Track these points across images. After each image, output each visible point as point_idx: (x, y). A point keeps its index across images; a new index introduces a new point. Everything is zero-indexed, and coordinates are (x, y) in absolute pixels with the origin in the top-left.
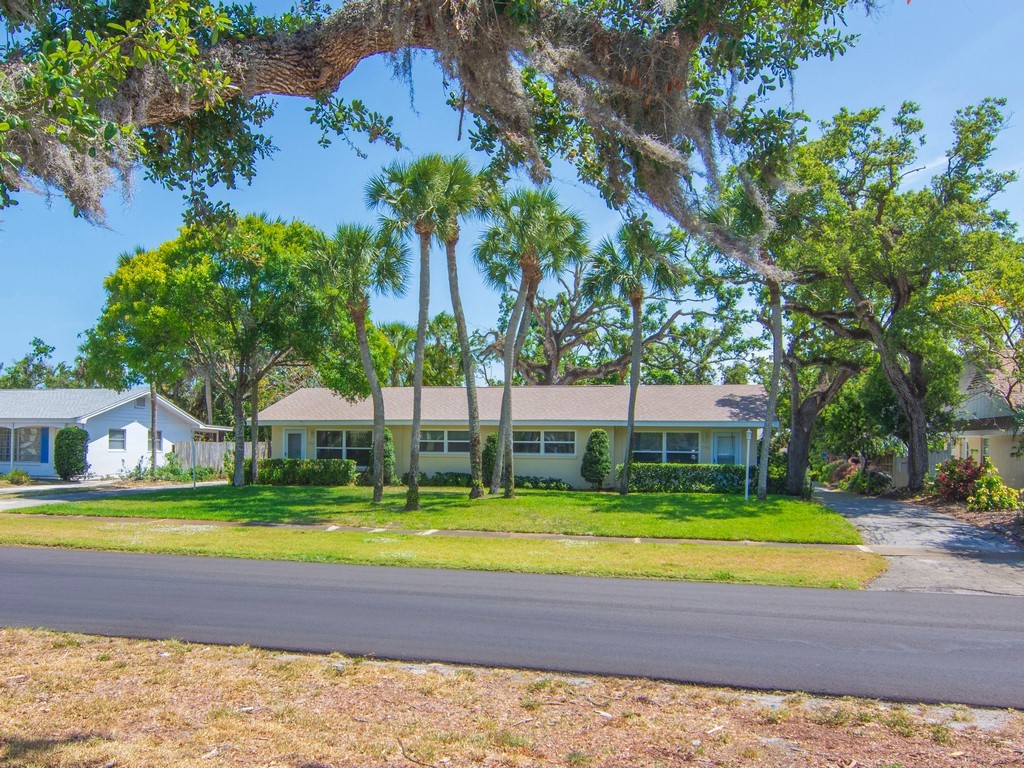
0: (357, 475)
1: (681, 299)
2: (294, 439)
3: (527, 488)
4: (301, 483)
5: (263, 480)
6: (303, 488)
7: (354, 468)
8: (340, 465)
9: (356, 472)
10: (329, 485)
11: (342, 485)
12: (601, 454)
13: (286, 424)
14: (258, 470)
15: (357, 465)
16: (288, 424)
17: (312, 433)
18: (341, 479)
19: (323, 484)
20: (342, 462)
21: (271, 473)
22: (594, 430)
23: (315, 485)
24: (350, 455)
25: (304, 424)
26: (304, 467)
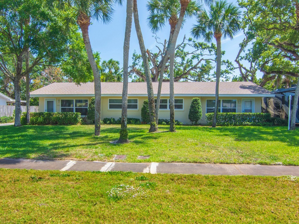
0: (81, 119)
1: (203, 54)
2: (50, 104)
3: (164, 124)
4: (53, 124)
5: (33, 123)
6: (54, 126)
7: (80, 116)
8: (72, 115)
9: (81, 118)
10: (67, 124)
11: (74, 124)
12: (198, 108)
13: (45, 96)
14: (30, 118)
15: (81, 115)
16: (46, 96)
17: (59, 101)
18: (73, 121)
19: (64, 124)
20: (74, 113)
21: (37, 120)
22: (194, 98)
23: (60, 124)
24: (77, 110)
25: (54, 96)
26: (55, 116)
